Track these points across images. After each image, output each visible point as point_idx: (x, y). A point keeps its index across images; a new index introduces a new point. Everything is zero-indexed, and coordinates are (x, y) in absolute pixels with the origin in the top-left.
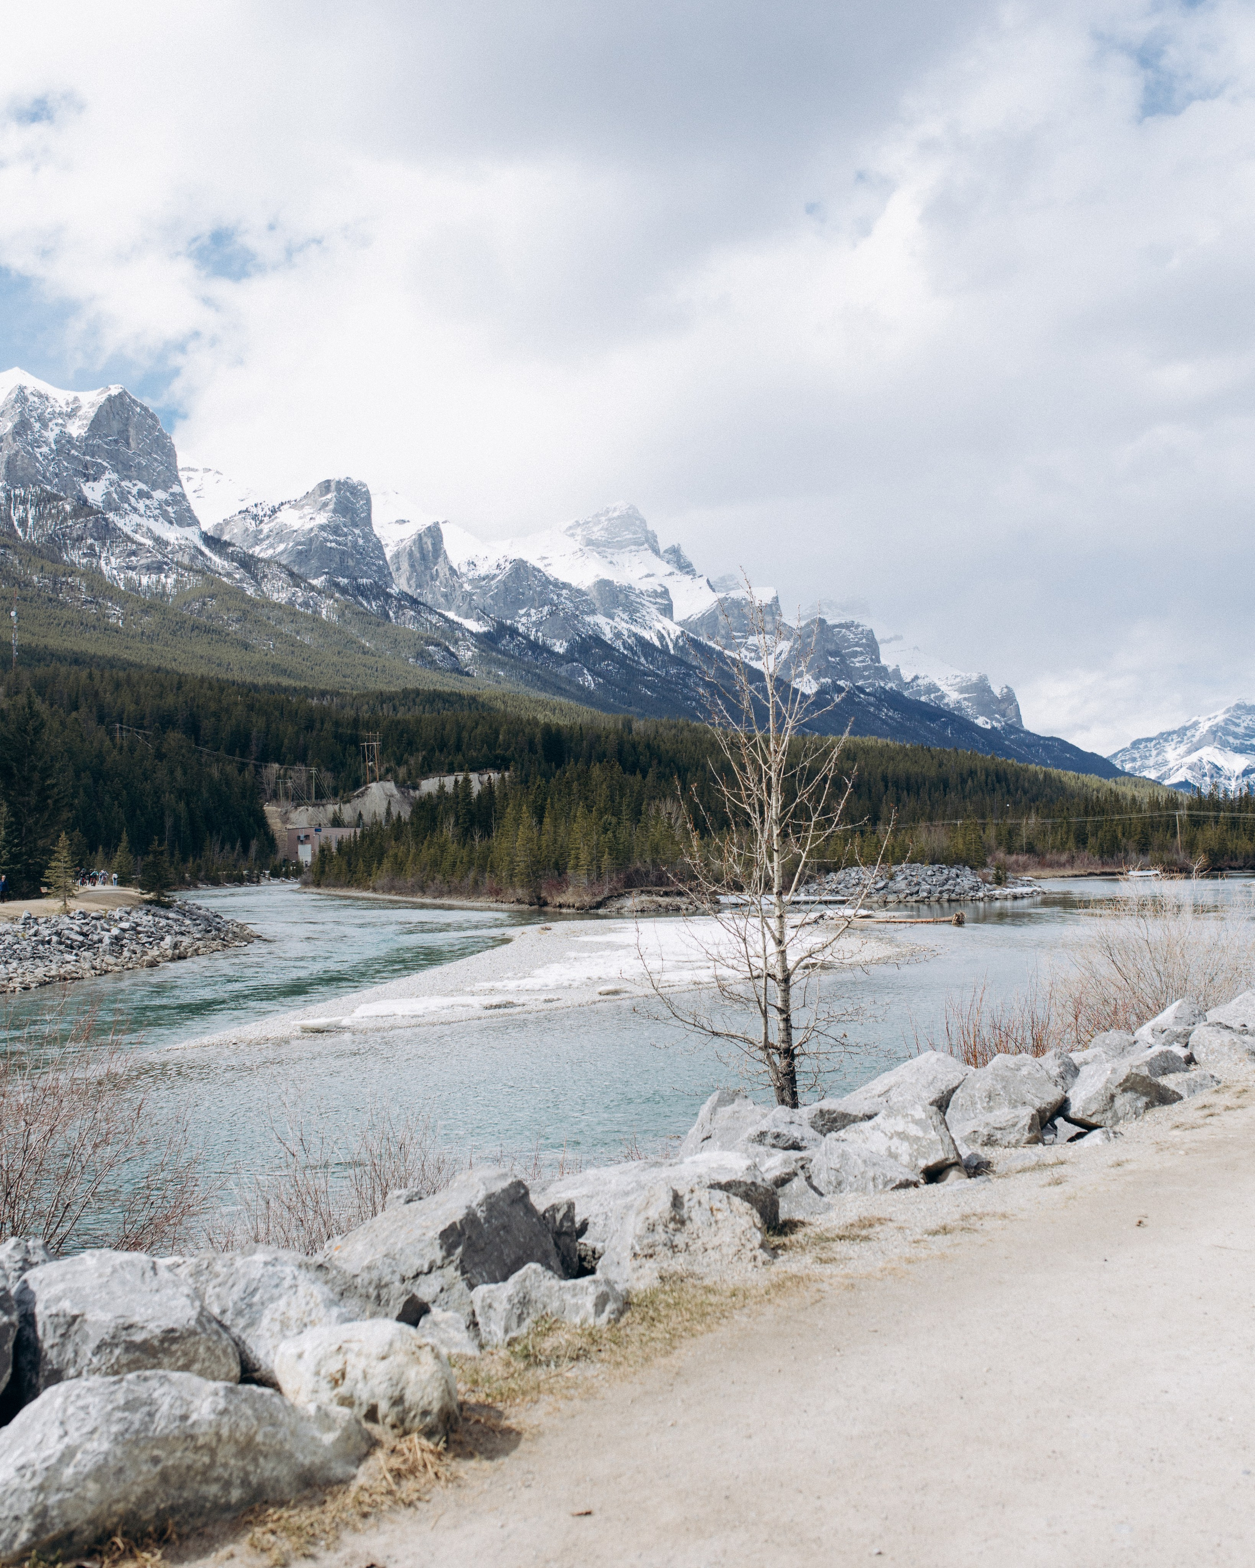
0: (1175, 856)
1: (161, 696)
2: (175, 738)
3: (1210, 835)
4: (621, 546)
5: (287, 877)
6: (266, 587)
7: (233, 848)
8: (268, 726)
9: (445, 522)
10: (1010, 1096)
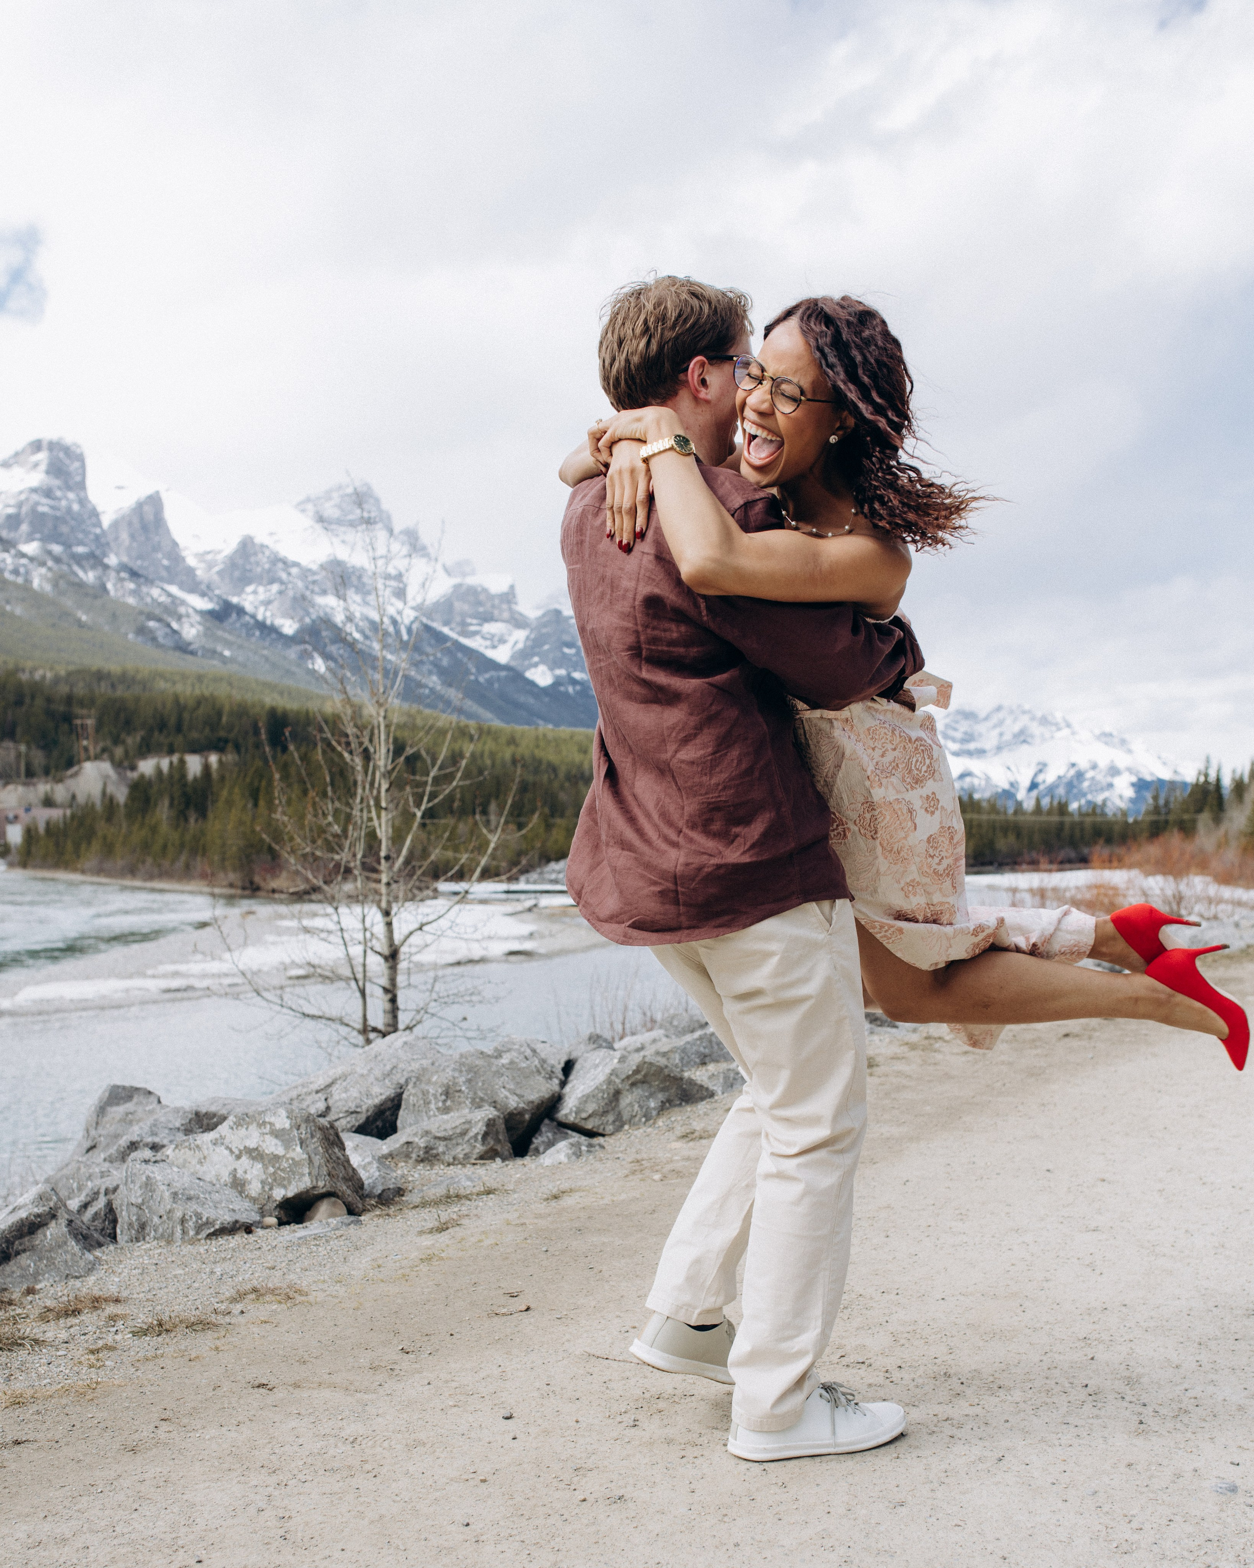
4: (354, 524)
9: (167, 490)
10: (475, 1093)
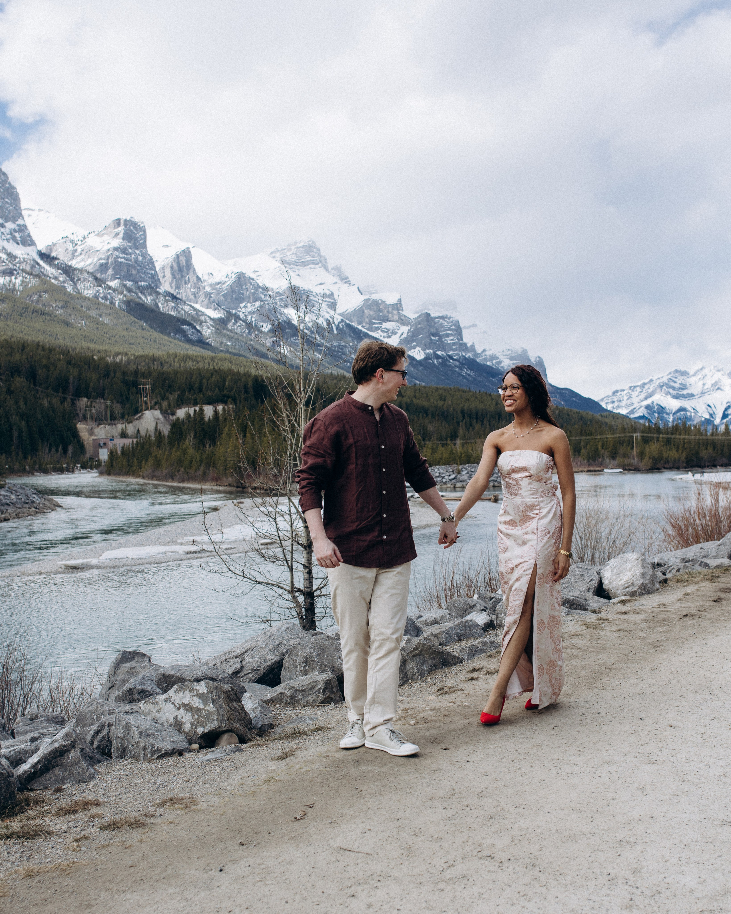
0: (632, 461)
1: (11, 354)
2: (19, 381)
3: (653, 448)
4: (305, 264)
5: (92, 469)
6: (80, 286)
7: (57, 451)
8: (80, 374)
9: (194, 247)
10: (322, 662)
